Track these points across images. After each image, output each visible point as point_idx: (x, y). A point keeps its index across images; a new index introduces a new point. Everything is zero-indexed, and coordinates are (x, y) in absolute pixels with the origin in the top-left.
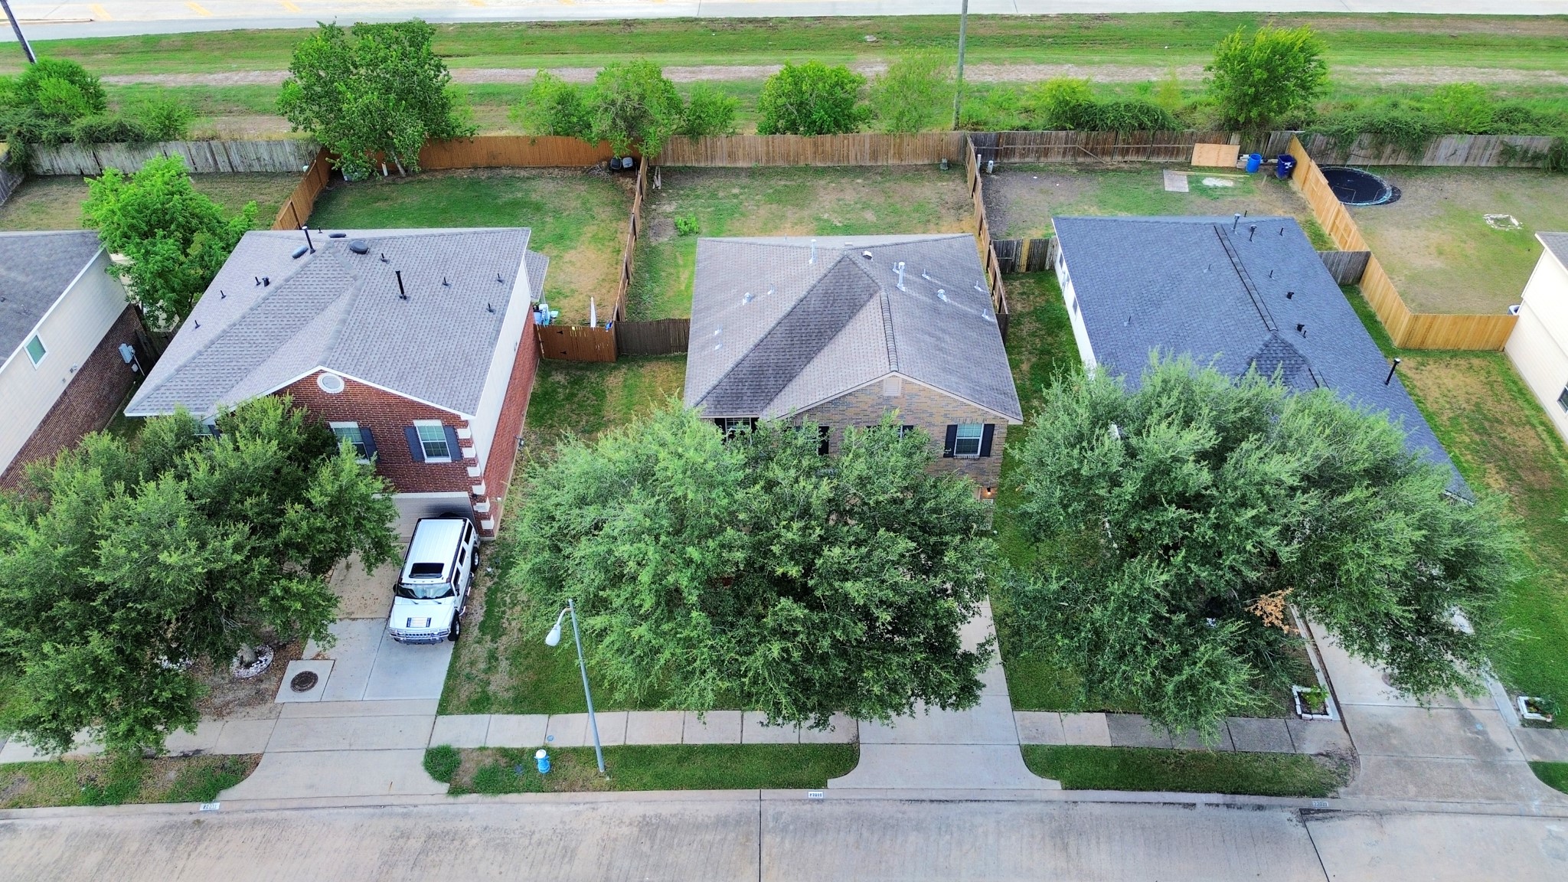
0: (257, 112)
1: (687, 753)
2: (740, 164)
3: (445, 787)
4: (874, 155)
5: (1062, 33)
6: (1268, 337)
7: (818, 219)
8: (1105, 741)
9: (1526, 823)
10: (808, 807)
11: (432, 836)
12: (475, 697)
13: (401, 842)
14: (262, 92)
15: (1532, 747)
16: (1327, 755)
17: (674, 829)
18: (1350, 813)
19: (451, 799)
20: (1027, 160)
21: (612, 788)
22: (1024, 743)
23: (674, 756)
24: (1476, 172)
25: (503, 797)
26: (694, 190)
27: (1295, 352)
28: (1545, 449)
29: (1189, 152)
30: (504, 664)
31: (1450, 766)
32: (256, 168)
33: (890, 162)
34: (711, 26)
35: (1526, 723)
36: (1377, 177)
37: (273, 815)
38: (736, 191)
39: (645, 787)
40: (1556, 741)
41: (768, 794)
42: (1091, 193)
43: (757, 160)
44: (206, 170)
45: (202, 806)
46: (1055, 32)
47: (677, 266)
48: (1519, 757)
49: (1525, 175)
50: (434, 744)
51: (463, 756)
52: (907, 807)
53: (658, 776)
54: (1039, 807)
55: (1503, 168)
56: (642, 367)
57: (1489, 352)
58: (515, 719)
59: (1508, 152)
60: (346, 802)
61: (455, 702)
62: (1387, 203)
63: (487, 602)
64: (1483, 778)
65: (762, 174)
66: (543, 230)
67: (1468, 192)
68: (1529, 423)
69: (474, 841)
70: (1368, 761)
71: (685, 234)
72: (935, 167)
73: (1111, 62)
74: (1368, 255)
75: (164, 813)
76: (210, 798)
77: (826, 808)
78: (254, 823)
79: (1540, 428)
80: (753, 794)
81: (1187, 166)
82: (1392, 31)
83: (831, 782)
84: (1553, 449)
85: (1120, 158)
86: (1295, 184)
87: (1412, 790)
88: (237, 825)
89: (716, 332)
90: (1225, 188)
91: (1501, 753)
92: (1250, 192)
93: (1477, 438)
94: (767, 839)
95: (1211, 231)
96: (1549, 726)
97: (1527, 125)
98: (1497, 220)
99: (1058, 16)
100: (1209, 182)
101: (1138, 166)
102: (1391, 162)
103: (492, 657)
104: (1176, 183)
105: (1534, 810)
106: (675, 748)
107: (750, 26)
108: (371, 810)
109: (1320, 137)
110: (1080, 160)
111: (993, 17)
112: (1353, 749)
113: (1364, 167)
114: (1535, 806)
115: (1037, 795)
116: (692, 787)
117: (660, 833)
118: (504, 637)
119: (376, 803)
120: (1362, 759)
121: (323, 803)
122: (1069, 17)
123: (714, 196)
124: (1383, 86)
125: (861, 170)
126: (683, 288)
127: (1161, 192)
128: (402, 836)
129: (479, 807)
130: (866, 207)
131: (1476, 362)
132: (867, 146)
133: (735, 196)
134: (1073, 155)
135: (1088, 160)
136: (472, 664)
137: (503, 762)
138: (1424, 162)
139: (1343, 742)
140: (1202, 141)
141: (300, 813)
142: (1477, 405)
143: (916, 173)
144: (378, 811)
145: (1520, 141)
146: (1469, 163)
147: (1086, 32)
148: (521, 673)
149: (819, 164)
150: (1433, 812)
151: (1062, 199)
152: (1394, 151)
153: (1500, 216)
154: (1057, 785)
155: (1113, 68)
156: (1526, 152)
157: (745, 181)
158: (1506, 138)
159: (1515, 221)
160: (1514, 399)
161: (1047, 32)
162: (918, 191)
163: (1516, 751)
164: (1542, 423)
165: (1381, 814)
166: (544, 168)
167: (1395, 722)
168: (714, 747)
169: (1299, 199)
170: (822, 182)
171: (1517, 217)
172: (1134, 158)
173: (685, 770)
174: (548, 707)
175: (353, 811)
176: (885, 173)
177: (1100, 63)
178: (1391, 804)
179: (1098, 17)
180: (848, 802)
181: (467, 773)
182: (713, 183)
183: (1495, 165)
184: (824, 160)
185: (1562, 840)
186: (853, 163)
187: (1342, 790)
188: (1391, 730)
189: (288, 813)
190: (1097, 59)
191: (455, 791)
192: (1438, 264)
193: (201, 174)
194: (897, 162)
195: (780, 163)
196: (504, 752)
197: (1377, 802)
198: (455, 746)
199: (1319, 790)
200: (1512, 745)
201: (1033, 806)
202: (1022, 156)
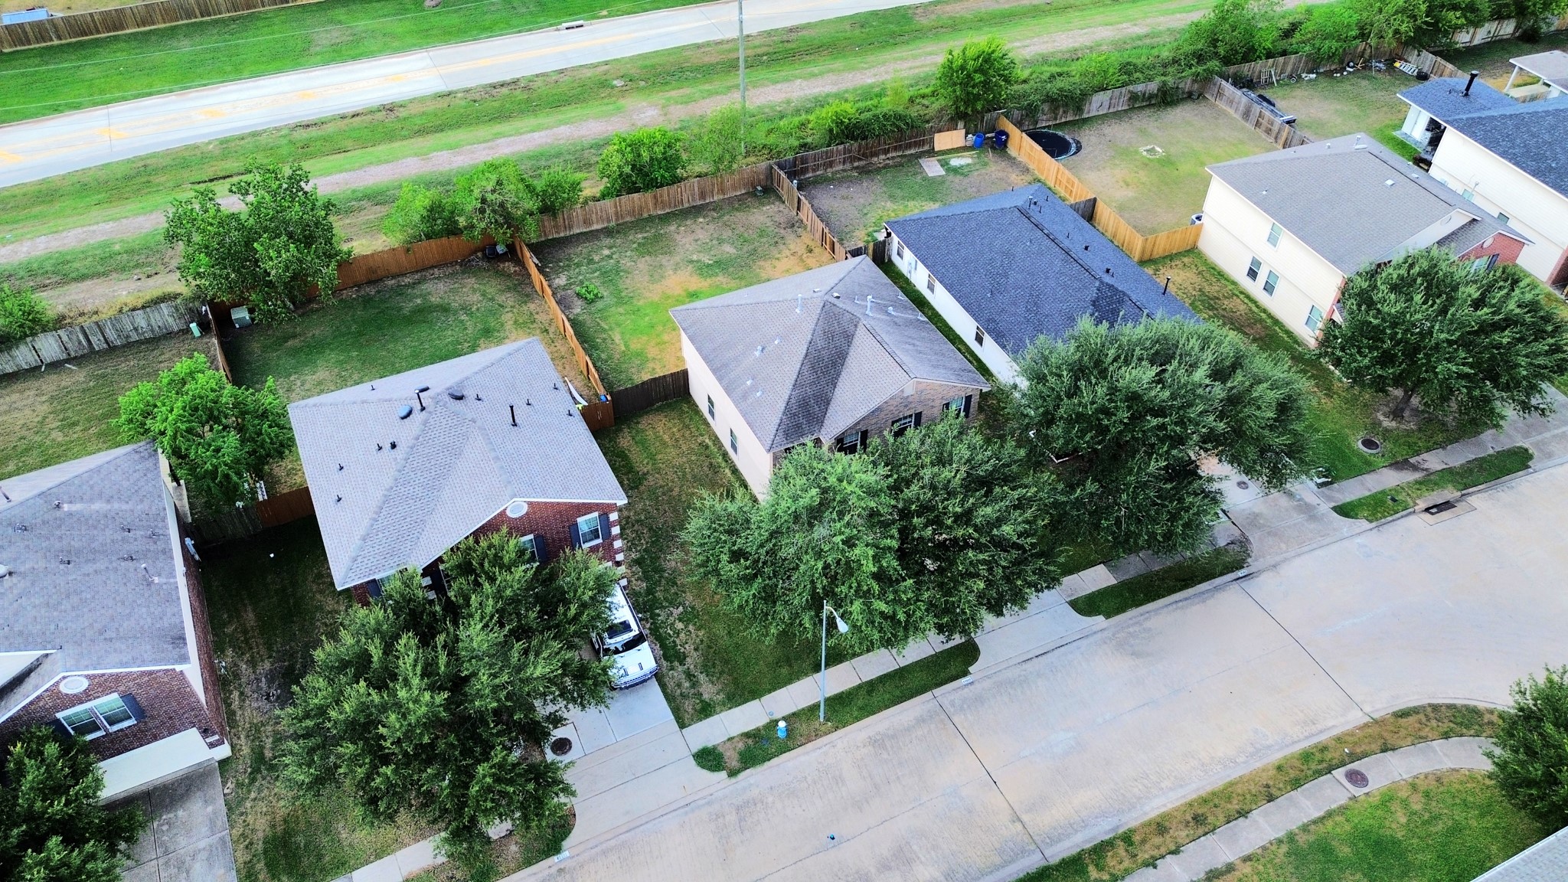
0: (76, 280)
1: (870, 687)
2: (595, 227)
3: (723, 774)
4: (703, 196)
5: (771, 50)
6: (1097, 284)
7: (691, 262)
8: (1113, 581)
9: (1345, 543)
10: (966, 690)
11: (738, 809)
12: (698, 707)
13: (721, 820)
14: (69, 257)
15: (1329, 499)
16: (1232, 543)
17: (893, 737)
18: (1260, 572)
19: (733, 780)
20: (818, 173)
21: (837, 728)
22: (1068, 599)
23: (863, 692)
24: (1117, 115)
25: (767, 764)
26: (570, 259)
27: (1117, 289)
28: (1250, 310)
29: (932, 141)
30: (702, 677)
31: (1295, 525)
32: (135, 337)
33: (716, 198)
34: (470, 96)
35: (1320, 485)
36: (1060, 133)
37: (613, 843)
38: (606, 252)
39: (858, 719)
40: (1338, 491)
41: (937, 691)
42: (879, 191)
43: (609, 221)
44: (80, 353)
45: (555, 859)
46: (765, 49)
47: (604, 330)
48: (1325, 508)
49: (1148, 112)
50: (695, 750)
51: (720, 749)
52: (1024, 666)
53: (861, 709)
54: (1099, 635)
55: (1132, 109)
56: (638, 423)
57: (1189, 251)
58: (737, 711)
59: (1134, 97)
60: (661, 812)
61: (687, 716)
62: (1075, 153)
63: (656, 639)
64: (1312, 526)
65: (618, 232)
66: (466, 329)
67: (1120, 132)
68: (1234, 294)
69: (770, 799)
70: (1254, 538)
71: (593, 301)
72: (753, 194)
73: (828, 72)
74: (1095, 200)
75: (530, 875)
76: (557, 850)
77: (977, 685)
78: (604, 853)
79: (1242, 296)
80: (928, 695)
81: (931, 153)
82: (1007, 6)
83: (970, 669)
84: (1254, 309)
85: (883, 157)
86: (1012, 150)
87: (1283, 546)
88: (593, 859)
89: (749, 383)
90: (968, 165)
91: (1315, 508)
92: (986, 164)
93: (1211, 313)
94: (955, 719)
95: (1018, 213)
96: (1331, 483)
97: (1138, 75)
98: (1147, 151)
99: (760, 34)
100: (955, 162)
101: (899, 160)
102: (1063, 120)
103: (689, 675)
104: (932, 168)
105: (1346, 535)
106: (860, 687)
107: (505, 91)
108: (682, 810)
109: (1016, 112)
110: (856, 164)
111: (708, 44)
112: (1243, 534)
113: (1049, 127)
114: (1345, 532)
115: (1095, 629)
116: (887, 707)
117: (888, 744)
118: (688, 659)
119: (682, 804)
120: (1251, 538)
121: (644, 819)
122: (769, 33)
123: (591, 261)
124: (1028, 58)
125: (696, 211)
126: (623, 348)
127: (926, 178)
128: (718, 817)
129: (755, 777)
130: (721, 242)
131: (1186, 260)
132: (696, 189)
133: (610, 257)
134: (851, 162)
135: (862, 163)
136: (679, 685)
137: (750, 742)
138: (1085, 116)
139: (1237, 533)
140: (940, 131)
141: (633, 832)
142: (1200, 290)
143: (739, 203)
144: (686, 809)
145: (1139, 88)
146: (1111, 110)
147: (789, 46)
148: (719, 678)
149: (659, 212)
150: (1299, 555)
151: (862, 201)
152: (1064, 112)
153: (1149, 147)
154: (1101, 618)
155: (832, 77)
156: (1144, 95)
157: (608, 241)
158: (1131, 88)
159: (1158, 149)
160: (1218, 280)
161: (759, 51)
162: (751, 218)
163: (1322, 504)
164: (1242, 293)
165: (1274, 566)
166: (424, 269)
167: (1256, 510)
168: (885, 676)
169: (1020, 163)
170: (673, 228)
171: (1161, 147)
172: (894, 154)
173: (876, 698)
174: (755, 694)
175: (669, 816)
176: (716, 207)
177: (821, 74)
178: (1278, 559)
179: (791, 30)
180: (988, 677)
181: (732, 758)
182: (583, 249)
183: (1126, 107)
184: (663, 208)
185: (1366, 546)
186: (686, 205)
187: (1249, 560)
188: (1256, 516)
189: (623, 836)
190: (816, 70)
191: (733, 773)
192: (1130, 193)
193: (76, 357)
194: (721, 197)
195: (628, 219)
196: (747, 735)
197: (1270, 560)
198: (710, 745)
199: (1238, 565)
200: (1319, 502)
201: (1095, 636)
202: (814, 171)
